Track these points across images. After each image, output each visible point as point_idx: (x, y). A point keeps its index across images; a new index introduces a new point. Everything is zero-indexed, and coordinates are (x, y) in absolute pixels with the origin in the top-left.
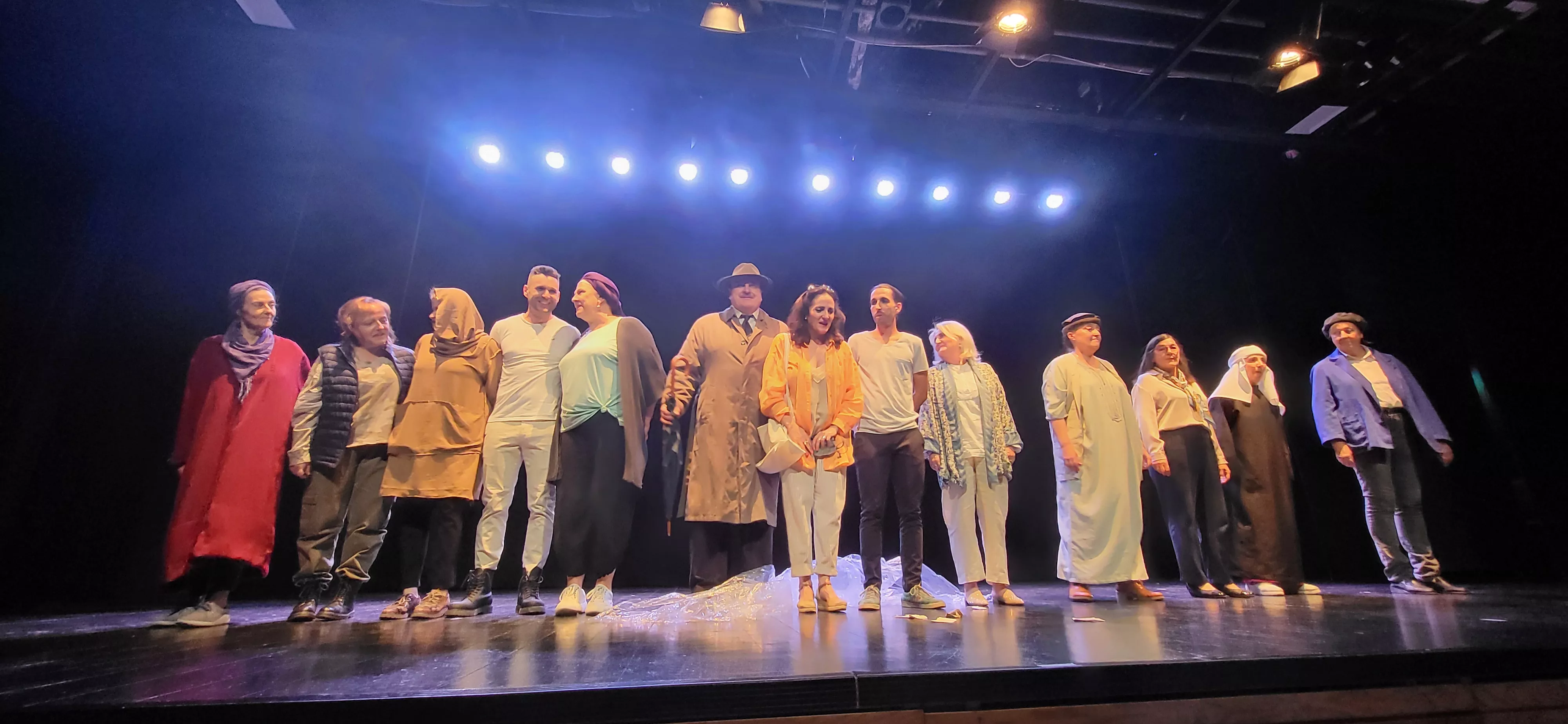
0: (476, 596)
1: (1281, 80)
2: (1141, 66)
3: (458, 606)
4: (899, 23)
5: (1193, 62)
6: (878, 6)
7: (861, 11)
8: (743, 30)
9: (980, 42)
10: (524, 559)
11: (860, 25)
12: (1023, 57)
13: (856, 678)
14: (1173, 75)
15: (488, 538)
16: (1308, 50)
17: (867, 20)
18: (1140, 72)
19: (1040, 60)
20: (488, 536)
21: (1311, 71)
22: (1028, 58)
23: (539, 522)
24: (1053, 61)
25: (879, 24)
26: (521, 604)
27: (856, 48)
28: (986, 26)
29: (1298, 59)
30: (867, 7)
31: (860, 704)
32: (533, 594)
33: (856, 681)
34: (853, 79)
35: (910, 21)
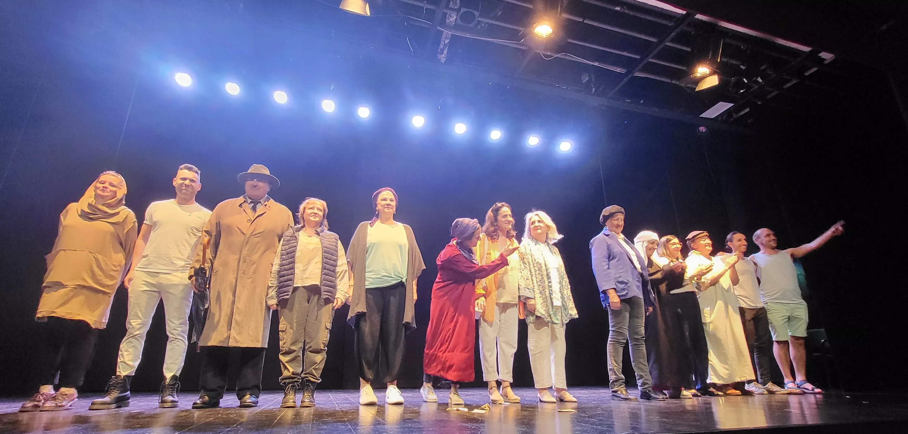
0: (115, 394)
1: (698, 83)
2: (619, 67)
3: (100, 402)
4: (471, 23)
5: (649, 68)
6: (458, 10)
7: (449, 12)
8: (369, 14)
9: (522, 41)
10: (164, 370)
11: (447, 21)
12: (549, 54)
14: (637, 74)
15: (128, 353)
16: (713, 67)
17: (452, 18)
18: (618, 70)
19: (560, 57)
20: (128, 351)
21: (713, 81)
22: (552, 54)
23: (175, 344)
24: (567, 58)
25: (459, 22)
26: (163, 402)
27: (444, 36)
28: (527, 31)
29: (708, 72)
30: (454, 10)
32: (171, 394)
34: (442, 55)
35: (479, 22)
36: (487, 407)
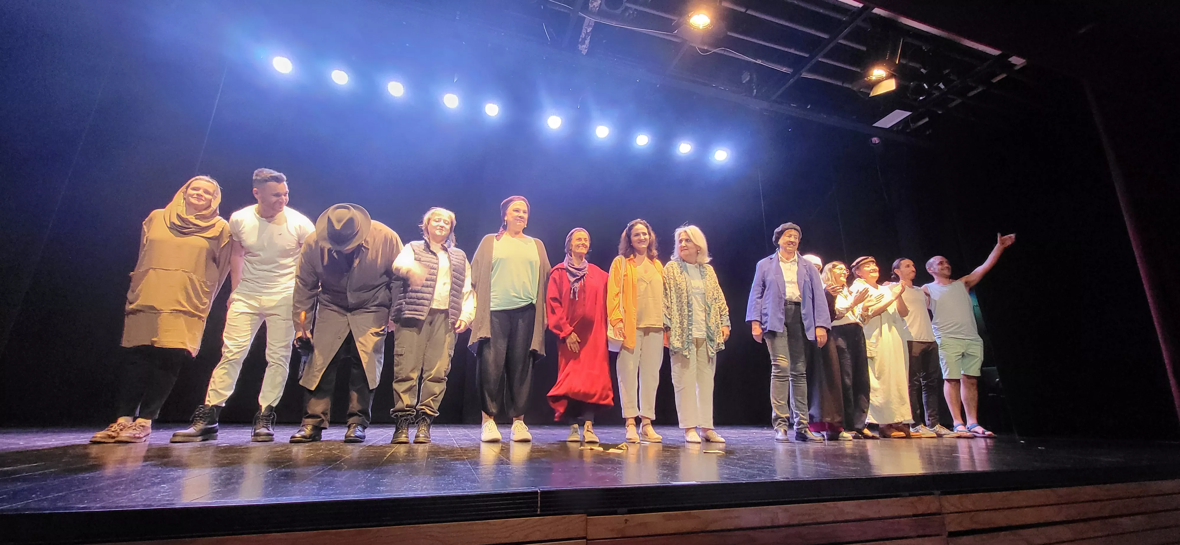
0: (200, 426)
1: (873, 88)
2: (784, 66)
3: (183, 434)
4: (618, 9)
5: (818, 68)
9: (676, 32)
10: (260, 399)
11: (591, 6)
12: (705, 48)
13: (539, 491)
14: (805, 75)
15: (221, 380)
16: (890, 70)
17: (596, 3)
18: (784, 70)
19: (718, 52)
21: (890, 86)
22: (709, 48)
23: (274, 371)
24: (725, 53)
25: (604, 7)
26: (256, 435)
27: (586, 22)
28: (681, 20)
29: (884, 76)
31: (540, 511)
32: (265, 426)
33: (539, 494)
34: (583, 46)
35: (627, 9)
36: (624, 446)
